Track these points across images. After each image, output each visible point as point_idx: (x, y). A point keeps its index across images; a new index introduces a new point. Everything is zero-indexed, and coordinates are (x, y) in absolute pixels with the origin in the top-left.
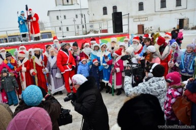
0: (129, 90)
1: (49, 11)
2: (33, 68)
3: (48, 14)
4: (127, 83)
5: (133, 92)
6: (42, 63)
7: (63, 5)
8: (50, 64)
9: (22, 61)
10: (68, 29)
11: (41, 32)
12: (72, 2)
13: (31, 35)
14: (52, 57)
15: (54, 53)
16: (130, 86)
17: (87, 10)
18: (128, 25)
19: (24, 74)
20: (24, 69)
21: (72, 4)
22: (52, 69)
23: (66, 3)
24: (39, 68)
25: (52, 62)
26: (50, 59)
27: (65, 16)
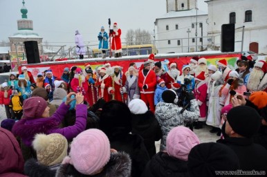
1: (157, 19)
2: (112, 86)
3: (156, 24)
6: (120, 81)
7: (177, 11)
8: (128, 83)
9: (102, 77)
10: (179, 43)
12: (188, 6)
13: (112, 50)
14: (131, 76)
15: (134, 72)
17: (206, 17)
18: (242, 41)
19: (102, 90)
20: (103, 85)
21: (188, 10)
22: (130, 89)
23: (181, 9)
24: (117, 87)
25: (131, 81)
26: (128, 78)
27: (177, 26)
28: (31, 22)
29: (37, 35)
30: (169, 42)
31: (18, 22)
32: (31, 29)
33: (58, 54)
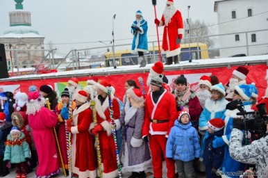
0: (237, 149)
3: (215, 9)
4: (234, 138)
5: (242, 152)
10: (254, 38)
11: (182, 46)
16: (239, 143)
22: (127, 126)
27: (250, 11)
28: (28, 14)
29: (37, 33)
30: (237, 38)
31: (10, 15)
32: (29, 25)
33: (68, 60)
